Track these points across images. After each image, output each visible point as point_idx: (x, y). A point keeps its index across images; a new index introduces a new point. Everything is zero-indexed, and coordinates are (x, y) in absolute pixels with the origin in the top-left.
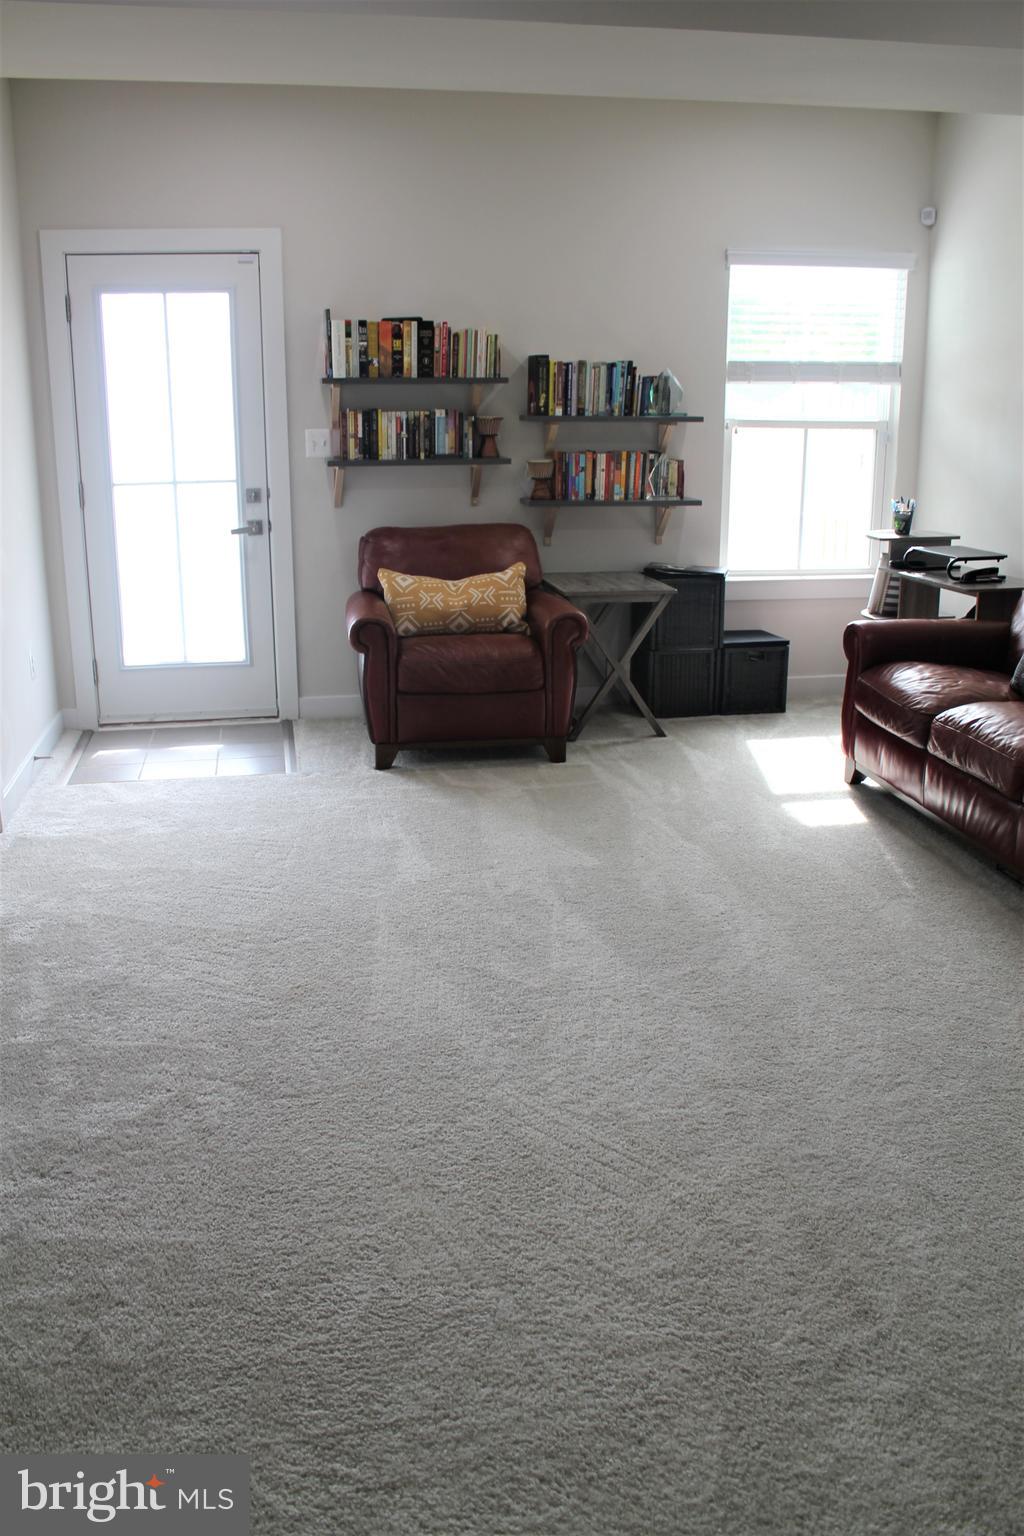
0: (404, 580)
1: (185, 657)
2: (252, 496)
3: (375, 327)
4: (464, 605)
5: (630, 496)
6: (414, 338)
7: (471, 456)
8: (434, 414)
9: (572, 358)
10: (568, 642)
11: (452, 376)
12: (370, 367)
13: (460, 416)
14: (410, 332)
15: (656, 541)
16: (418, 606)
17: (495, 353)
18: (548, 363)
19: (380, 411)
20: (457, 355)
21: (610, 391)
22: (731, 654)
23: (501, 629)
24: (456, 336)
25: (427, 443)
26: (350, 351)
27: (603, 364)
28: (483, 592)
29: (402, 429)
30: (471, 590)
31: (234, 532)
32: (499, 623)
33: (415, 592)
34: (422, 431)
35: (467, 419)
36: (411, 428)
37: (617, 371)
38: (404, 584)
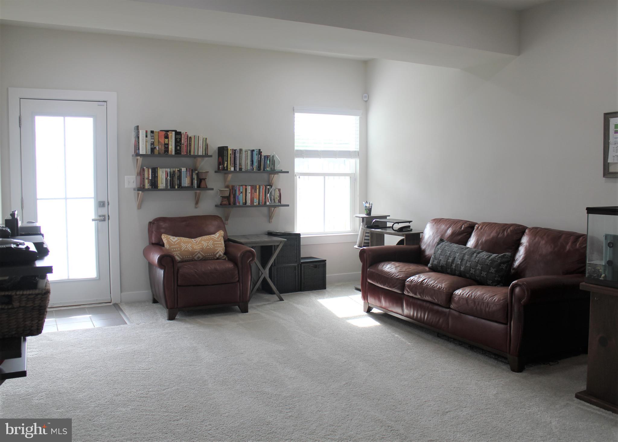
0: (174, 239)
1: (68, 277)
2: (101, 204)
3: (157, 134)
4: (201, 249)
5: (261, 203)
6: (174, 138)
7: (196, 187)
8: (181, 169)
9: (237, 148)
10: (248, 262)
11: (189, 155)
12: (155, 150)
13: (192, 170)
14: (172, 136)
15: (270, 222)
16: (181, 249)
17: (206, 145)
18: (228, 149)
19: (159, 168)
20: (191, 145)
21: (252, 161)
22: (304, 266)
23: (216, 258)
24: (190, 138)
25: (178, 182)
26: (147, 143)
27: (249, 150)
28: (208, 243)
29: (168, 176)
30: (203, 242)
31: (93, 220)
32: (215, 256)
33: (179, 243)
34: (176, 177)
35: (194, 172)
36: (172, 175)
37: (255, 153)
38: (174, 240)
